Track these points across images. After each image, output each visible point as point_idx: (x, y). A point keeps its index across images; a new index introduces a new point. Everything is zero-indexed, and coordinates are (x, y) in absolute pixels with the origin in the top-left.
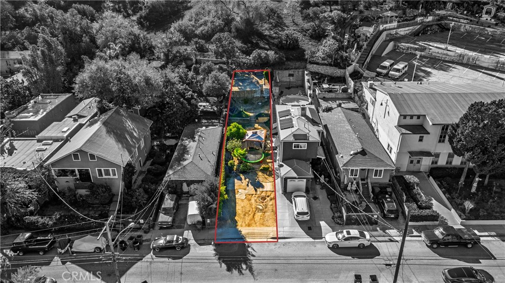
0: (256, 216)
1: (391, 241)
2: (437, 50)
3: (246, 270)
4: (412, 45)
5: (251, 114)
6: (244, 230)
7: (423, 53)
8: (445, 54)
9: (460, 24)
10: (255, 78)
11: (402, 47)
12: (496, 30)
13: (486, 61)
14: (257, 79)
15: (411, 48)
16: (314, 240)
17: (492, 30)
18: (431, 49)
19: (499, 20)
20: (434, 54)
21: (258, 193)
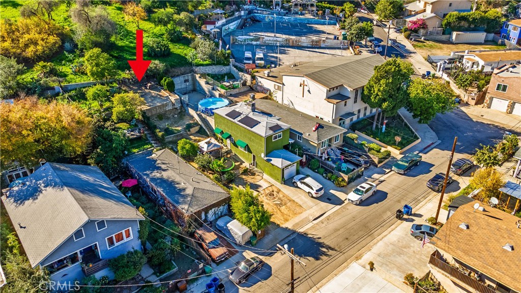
0: (282, 211)
1: (382, 182)
2: (269, 38)
3: (329, 251)
4: (248, 37)
5: (179, 128)
6: (289, 225)
7: (258, 42)
8: (275, 41)
9: (264, 15)
10: (152, 91)
11: (240, 39)
12: (290, 18)
13: (305, 41)
14: (155, 92)
15: (248, 39)
16: (341, 206)
17: (287, 18)
18: (263, 38)
19: (286, 9)
20: (267, 42)
21: (262, 192)
